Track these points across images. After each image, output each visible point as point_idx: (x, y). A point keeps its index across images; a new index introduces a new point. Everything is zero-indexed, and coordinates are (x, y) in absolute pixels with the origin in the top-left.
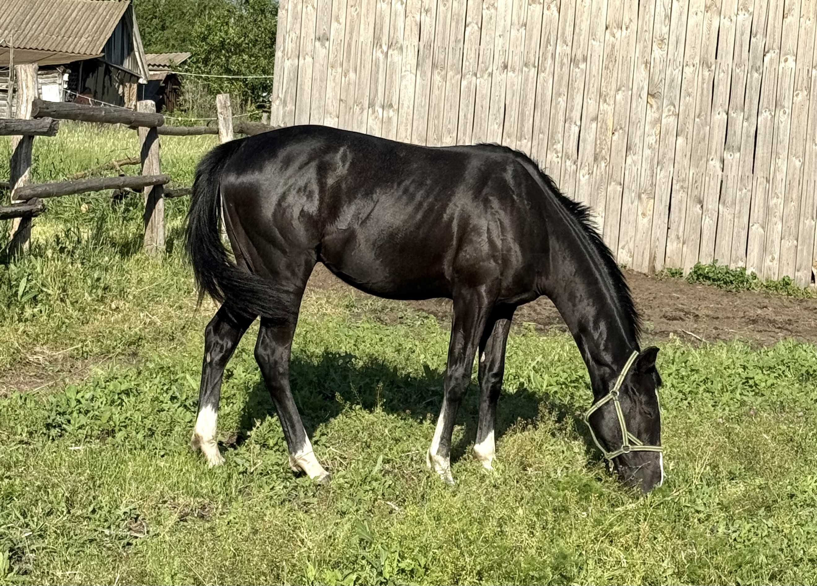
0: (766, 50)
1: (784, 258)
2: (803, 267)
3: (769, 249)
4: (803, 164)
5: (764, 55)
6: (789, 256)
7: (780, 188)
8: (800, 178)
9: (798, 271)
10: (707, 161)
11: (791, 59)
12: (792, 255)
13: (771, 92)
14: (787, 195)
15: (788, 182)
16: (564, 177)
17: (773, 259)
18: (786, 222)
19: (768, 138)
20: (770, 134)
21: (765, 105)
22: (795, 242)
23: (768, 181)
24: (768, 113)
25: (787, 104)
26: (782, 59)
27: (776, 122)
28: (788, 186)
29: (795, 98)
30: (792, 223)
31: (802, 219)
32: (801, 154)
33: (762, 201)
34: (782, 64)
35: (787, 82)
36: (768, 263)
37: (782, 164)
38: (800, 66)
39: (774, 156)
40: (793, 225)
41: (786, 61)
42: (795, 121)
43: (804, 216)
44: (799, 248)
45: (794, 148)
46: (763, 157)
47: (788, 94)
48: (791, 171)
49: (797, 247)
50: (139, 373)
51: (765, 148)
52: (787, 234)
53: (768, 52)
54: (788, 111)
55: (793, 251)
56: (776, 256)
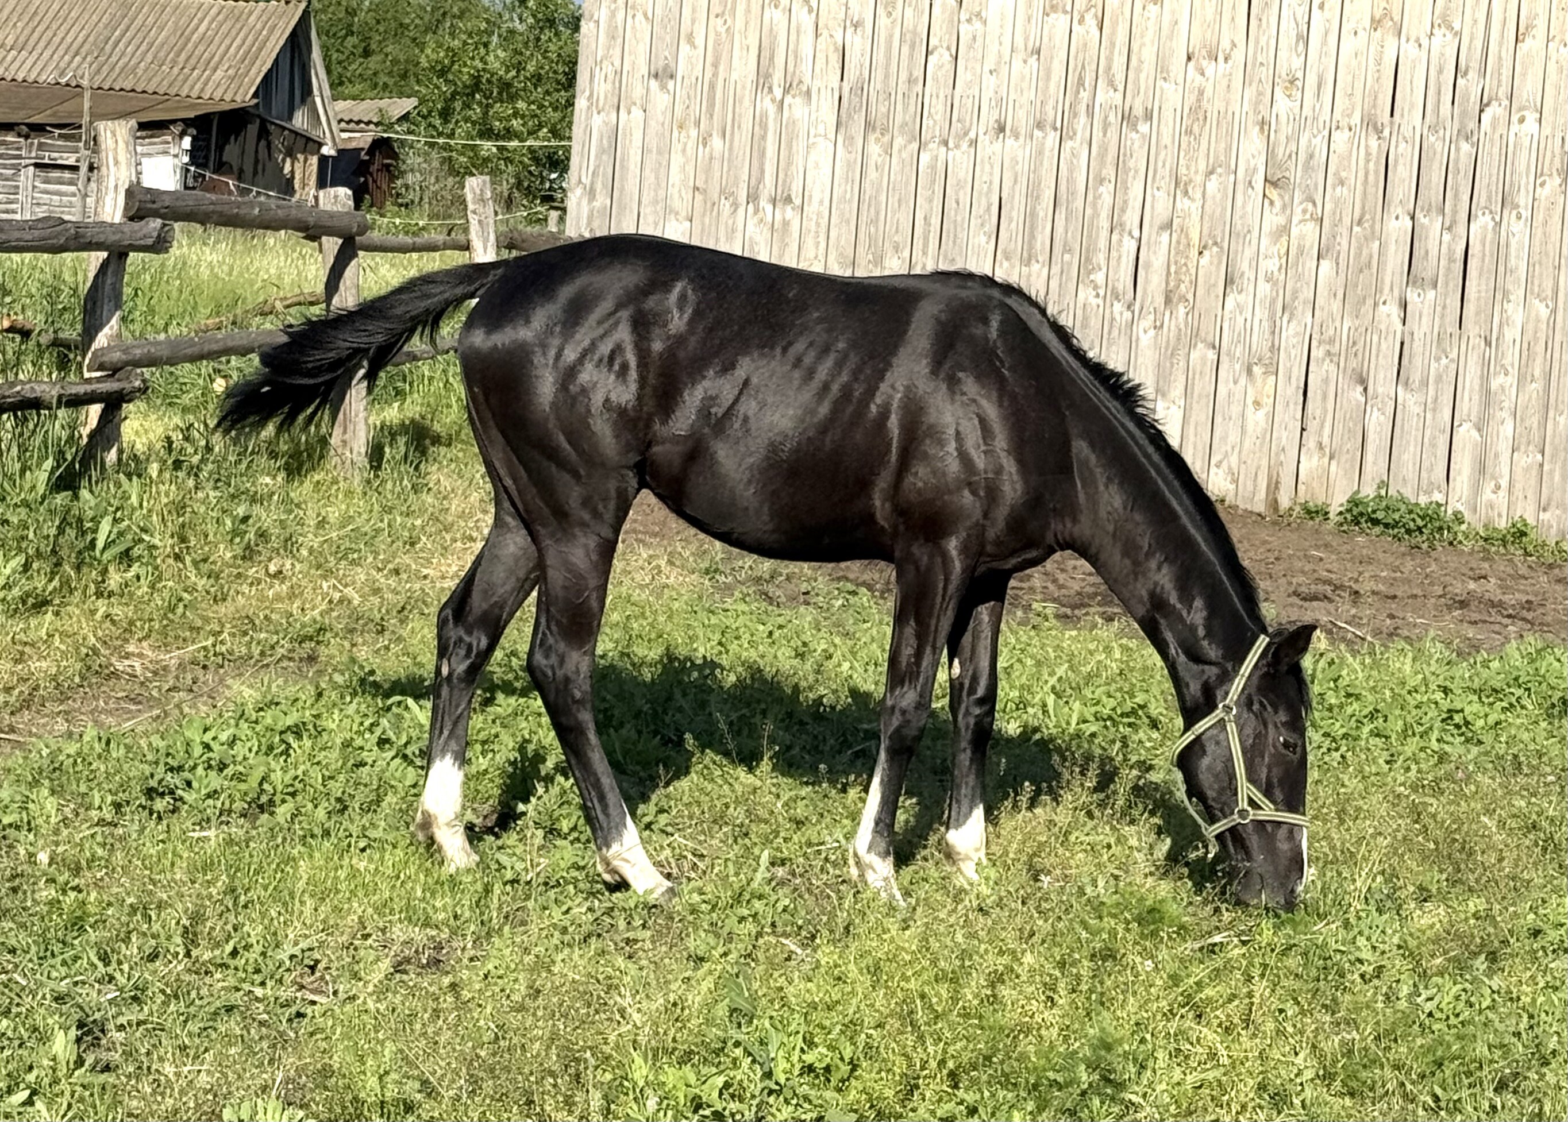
0: (1485, 101)
1: (1518, 486)
2: (1553, 503)
3: (1489, 470)
4: (1554, 311)
5: (1481, 111)
6: (1525, 483)
7: (1511, 357)
8: (1547, 336)
9: (1544, 510)
10: (1376, 304)
11: (1531, 117)
12: (1533, 481)
13: (1494, 178)
14: (1523, 370)
15: (1525, 346)
16: (1110, 333)
17: (1498, 487)
18: (1522, 420)
19: (1489, 263)
20: (1492, 255)
21: (1483, 204)
22: (1539, 457)
23: (1488, 343)
24: (1488, 217)
25: (1523, 200)
26: (1515, 118)
27: (1503, 233)
28: (1525, 353)
29: (1538, 189)
30: (1534, 421)
31: (1551, 414)
32: (1549, 293)
33: (1477, 382)
34: (1515, 127)
35: (1523, 161)
36: (1487, 495)
37: (1515, 312)
38: (1547, 130)
39: (1499, 296)
40: (1535, 425)
41: (1522, 120)
42: (1538, 233)
43: (1556, 409)
44: (1546, 467)
45: (1536, 282)
46: (1479, 299)
47: (1526, 182)
48: (1530, 327)
49: (1541, 465)
50: (320, 695)
51: (1483, 282)
52: (1524, 440)
53: (1488, 105)
54: (1526, 214)
55: (1534, 472)
56: (1504, 483)
